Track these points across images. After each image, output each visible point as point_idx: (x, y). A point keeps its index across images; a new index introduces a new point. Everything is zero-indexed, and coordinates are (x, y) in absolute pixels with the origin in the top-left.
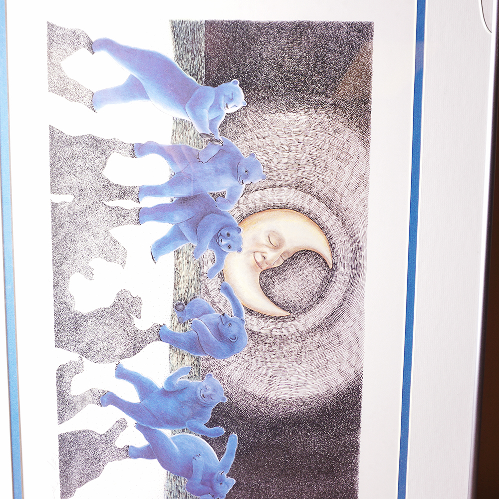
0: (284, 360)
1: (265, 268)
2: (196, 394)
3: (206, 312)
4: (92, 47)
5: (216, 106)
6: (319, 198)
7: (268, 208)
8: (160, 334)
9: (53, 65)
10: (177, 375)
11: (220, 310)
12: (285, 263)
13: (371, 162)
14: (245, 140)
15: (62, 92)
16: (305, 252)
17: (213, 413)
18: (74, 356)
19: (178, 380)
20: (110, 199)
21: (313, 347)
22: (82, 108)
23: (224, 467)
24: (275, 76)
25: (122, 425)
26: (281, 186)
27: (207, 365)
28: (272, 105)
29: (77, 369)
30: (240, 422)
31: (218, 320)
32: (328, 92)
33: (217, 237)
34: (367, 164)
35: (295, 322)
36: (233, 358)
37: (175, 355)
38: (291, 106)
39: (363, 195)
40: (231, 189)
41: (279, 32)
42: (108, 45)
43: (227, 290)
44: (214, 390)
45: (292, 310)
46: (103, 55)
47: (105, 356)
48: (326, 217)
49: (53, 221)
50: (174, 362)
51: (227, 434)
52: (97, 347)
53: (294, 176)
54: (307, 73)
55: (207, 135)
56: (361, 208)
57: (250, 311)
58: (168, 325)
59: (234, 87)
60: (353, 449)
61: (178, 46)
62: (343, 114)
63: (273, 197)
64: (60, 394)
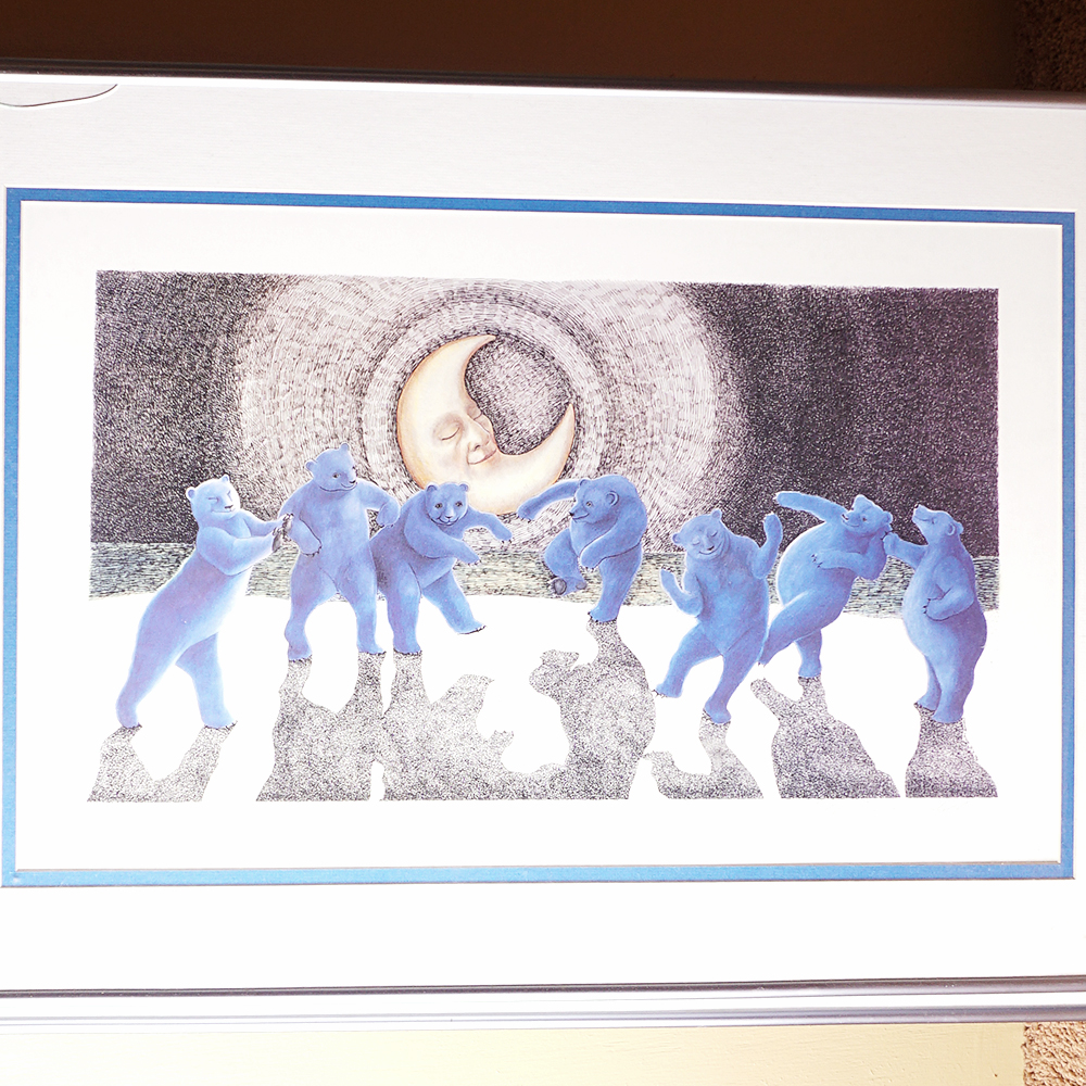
0: (649, 414)
1: (494, 447)
2: (706, 562)
3: (567, 543)
4: (131, 726)
5: (229, 525)
6: (380, 357)
7: (396, 441)
8: (605, 618)
9: (159, 794)
10: (674, 593)
11: (565, 520)
13: (321, 273)
14: (284, 477)
15: (202, 778)
16: (468, 379)
17: (740, 532)
18: (645, 766)
19: (683, 591)
20: (379, 701)
21: (626, 365)
22: (229, 745)
23: (835, 514)
24: (181, 428)
25: (762, 687)
26: (360, 420)
27: (657, 543)
28: (227, 434)
29: (666, 763)
30: (757, 487)
31: (581, 523)
32: (207, 343)
33: (442, 524)
34: (325, 278)
35: (585, 395)
36: (645, 499)
37: (641, 595)
38: (230, 404)
39: (376, 286)
40: (364, 501)
41: (110, 423)
42: (127, 701)
43: (530, 510)
44: (701, 530)
45: (565, 401)
46: (143, 710)
47: (644, 714)
48: (409, 347)
49: (415, 798)
50: (652, 597)
51: (777, 509)
52: (628, 728)
53: (347, 400)
54: (176, 377)
55: (276, 539)
56: (397, 289)
57: (566, 470)
58: (590, 606)
59: (197, 495)
60: (802, 296)
61: (132, 587)
62: (243, 318)
63: (377, 433)
64: (710, 794)
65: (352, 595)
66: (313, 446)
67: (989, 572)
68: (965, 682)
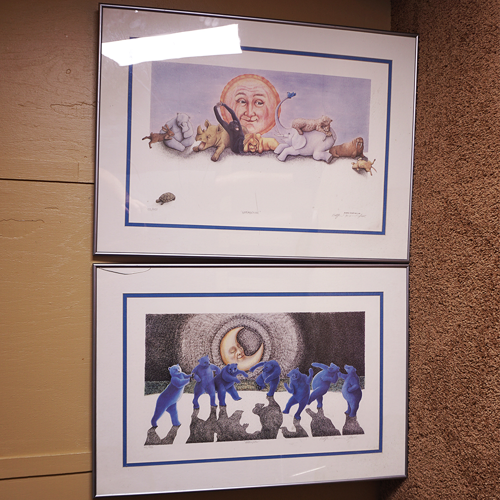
0: (281, 345)
1: (244, 354)
2: (295, 381)
3: (262, 377)
4: (155, 426)
5: (179, 376)
6: (216, 333)
7: (220, 354)
8: (270, 396)
9: (162, 442)
10: (287, 388)
11: (261, 372)
12: (243, 347)
13: (201, 313)
14: (192, 364)
15: (173, 439)
17: (303, 373)
18: (280, 431)
19: (290, 388)
20: (216, 418)
21: (276, 333)
22: (179, 431)
23: (326, 368)
24: (167, 352)
25: (308, 410)
26: (211, 349)
27: (283, 376)
28: (178, 354)
29: (285, 429)
30: (307, 362)
31: (265, 372)
32: (173, 331)
33: (231, 374)
35: (266, 341)
36: (280, 366)
37: (279, 389)
38: (179, 346)
39: (215, 316)
40: (212, 369)
41: (149, 352)
42: (154, 420)
43: (252, 369)
44: (294, 373)
45: (261, 342)
46: (158, 422)
47: (280, 418)
48: (223, 331)
49: (225, 441)
50: (282, 390)
51: (312, 367)
52: (276, 421)
53: (207, 344)
54: (166, 340)
55: (191, 379)
56: (220, 316)
57: (261, 359)
58: (267, 392)
60: (318, 314)
61: (155, 392)
62: (182, 325)
63: (215, 352)
64: (296, 437)
65: (210, 393)
66: (200, 356)
67: (363, 380)
68: (357, 407)
